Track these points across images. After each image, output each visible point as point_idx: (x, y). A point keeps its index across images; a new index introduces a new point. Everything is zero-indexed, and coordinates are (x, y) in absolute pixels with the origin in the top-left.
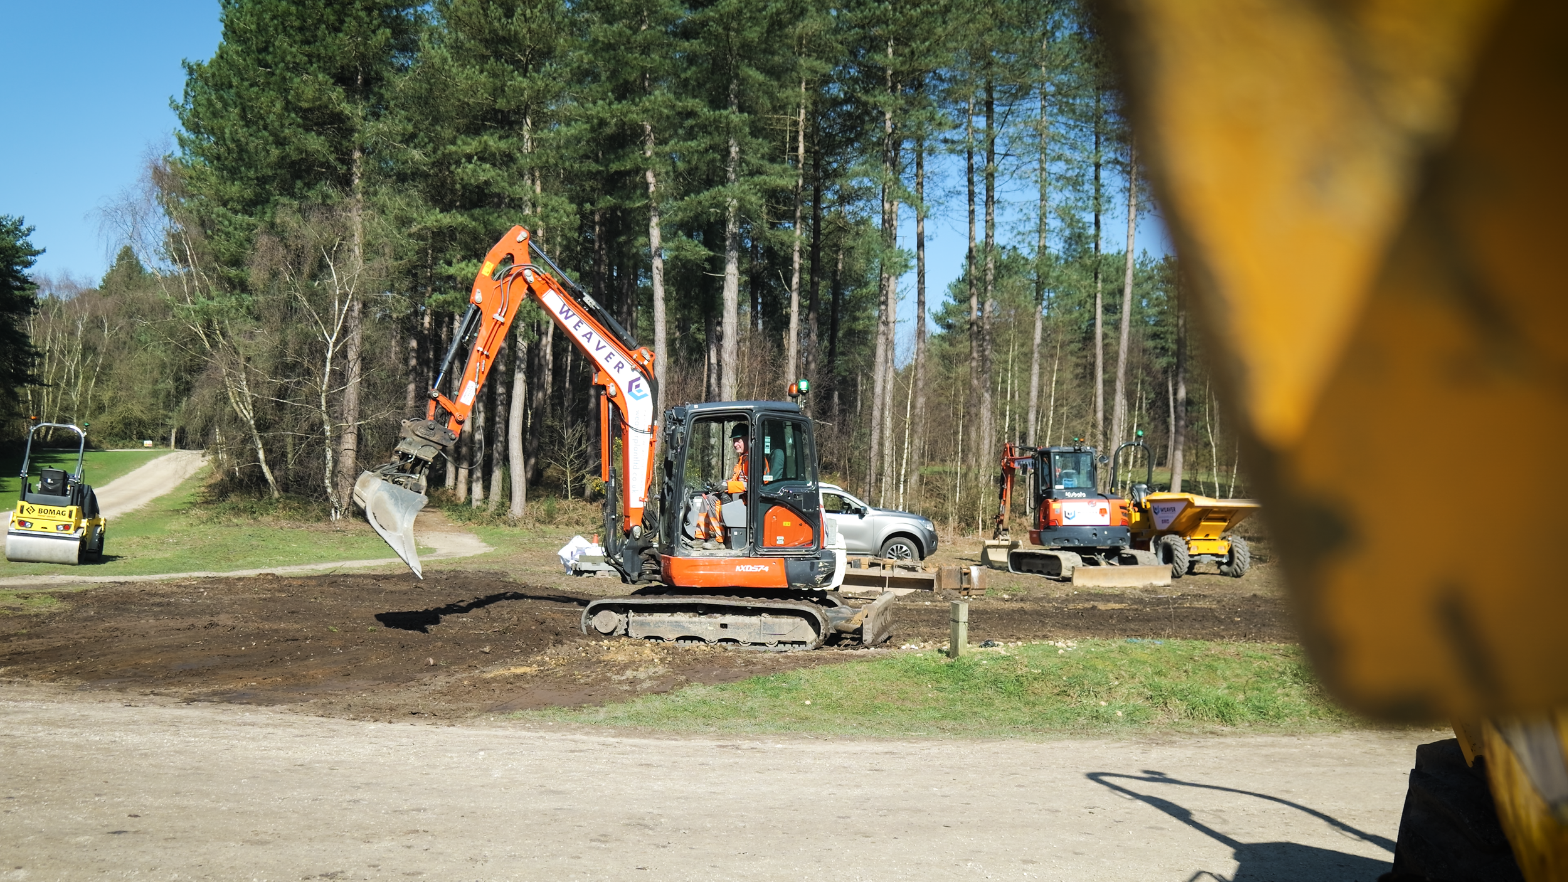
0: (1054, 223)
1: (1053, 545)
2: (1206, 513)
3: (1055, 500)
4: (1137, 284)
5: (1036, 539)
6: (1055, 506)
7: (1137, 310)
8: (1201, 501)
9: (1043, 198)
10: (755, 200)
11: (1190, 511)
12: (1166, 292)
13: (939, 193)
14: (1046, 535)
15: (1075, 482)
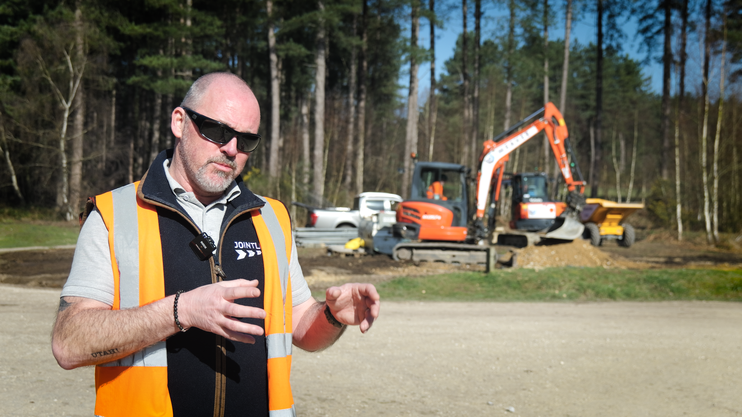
0: (519, 30)
1: (523, 229)
2: (610, 210)
3: (524, 203)
4: (571, 62)
5: (514, 226)
6: (525, 207)
7: (571, 80)
8: (607, 204)
9: (513, 15)
10: (337, 21)
11: (600, 210)
12: (590, 67)
13: (444, 7)
14: (519, 224)
15: (535, 193)
